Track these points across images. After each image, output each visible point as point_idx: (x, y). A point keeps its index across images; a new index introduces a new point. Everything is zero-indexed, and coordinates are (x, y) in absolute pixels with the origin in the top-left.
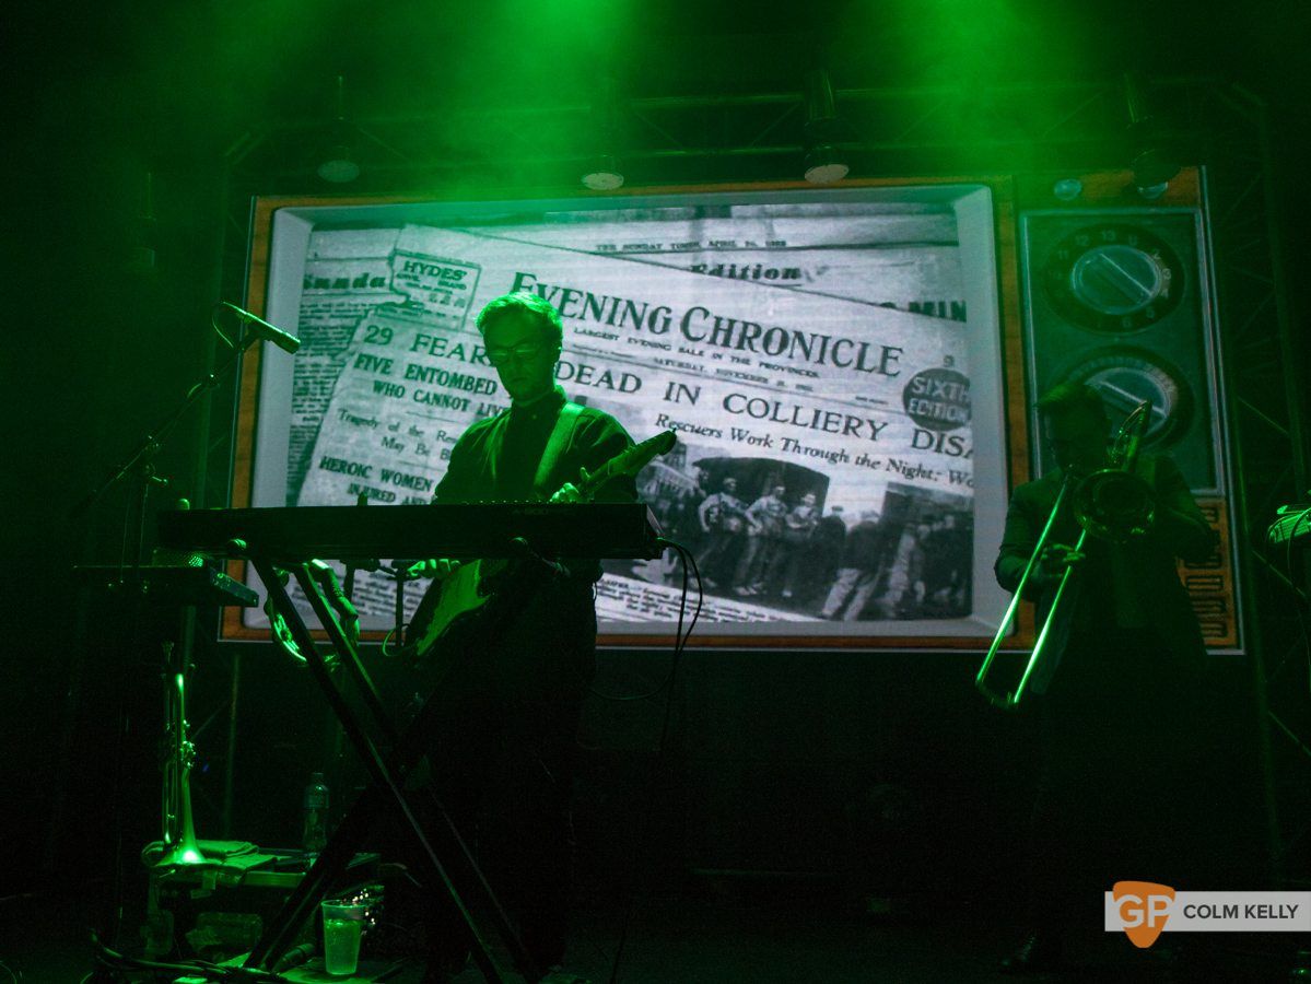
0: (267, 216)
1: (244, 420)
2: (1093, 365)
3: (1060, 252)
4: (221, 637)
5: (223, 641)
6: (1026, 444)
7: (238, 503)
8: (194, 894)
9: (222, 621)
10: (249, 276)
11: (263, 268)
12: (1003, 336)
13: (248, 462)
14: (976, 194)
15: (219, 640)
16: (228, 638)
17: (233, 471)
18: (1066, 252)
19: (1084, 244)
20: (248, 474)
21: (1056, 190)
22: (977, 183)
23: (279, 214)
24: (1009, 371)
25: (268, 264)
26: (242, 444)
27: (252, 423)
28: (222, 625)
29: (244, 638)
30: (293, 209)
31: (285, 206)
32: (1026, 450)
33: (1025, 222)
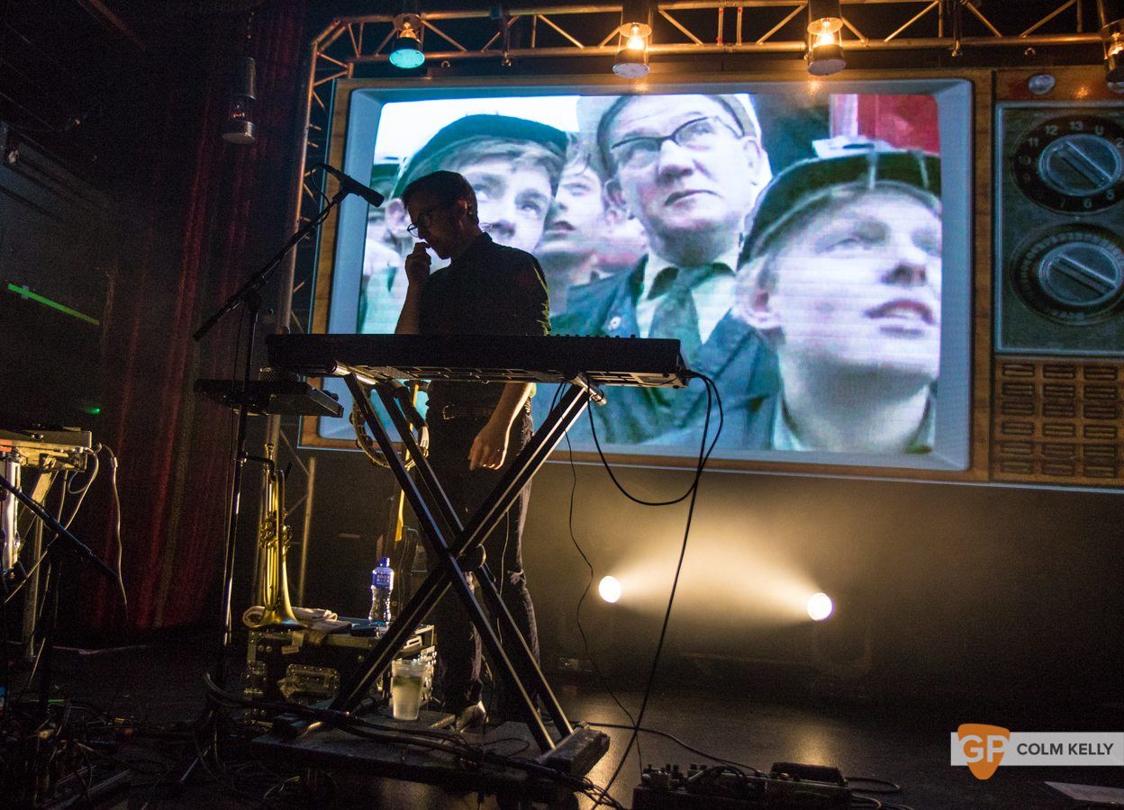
0: (345, 96)
2: (1054, 240)
3: (1031, 140)
4: (300, 445)
5: (302, 447)
6: (989, 307)
7: (317, 329)
8: (285, 650)
9: (302, 432)
10: (329, 147)
11: (342, 140)
12: (974, 212)
13: (326, 301)
14: (957, 88)
15: (298, 447)
16: (306, 446)
17: (313, 308)
18: (1036, 140)
19: (1052, 133)
20: (325, 312)
21: (1031, 85)
22: (960, 77)
23: (356, 96)
24: (977, 244)
25: (345, 136)
26: (321, 286)
28: (301, 436)
29: (319, 446)
30: (366, 90)
31: (361, 88)
32: (989, 312)
33: (1000, 113)
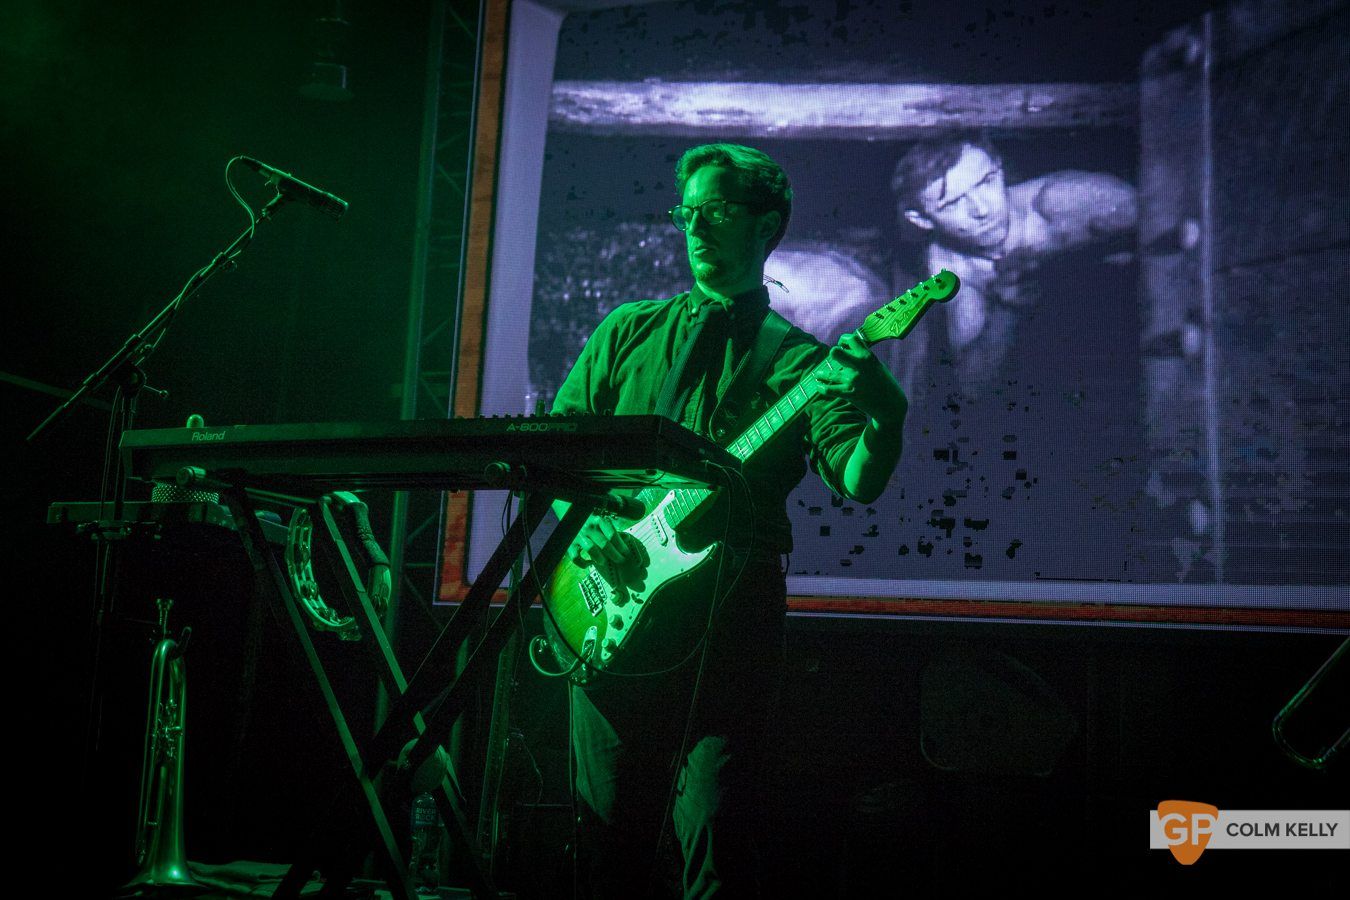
1: (471, 298)
4: (438, 600)
5: (439, 604)
7: (463, 411)
9: (439, 578)
10: (478, 94)
11: (497, 84)
13: (476, 356)
15: (434, 603)
16: (447, 600)
17: (456, 368)
20: (474, 374)
23: (519, 4)
25: (503, 75)
26: (468, 332)
27: (480, 303)
28: (439, 584)
